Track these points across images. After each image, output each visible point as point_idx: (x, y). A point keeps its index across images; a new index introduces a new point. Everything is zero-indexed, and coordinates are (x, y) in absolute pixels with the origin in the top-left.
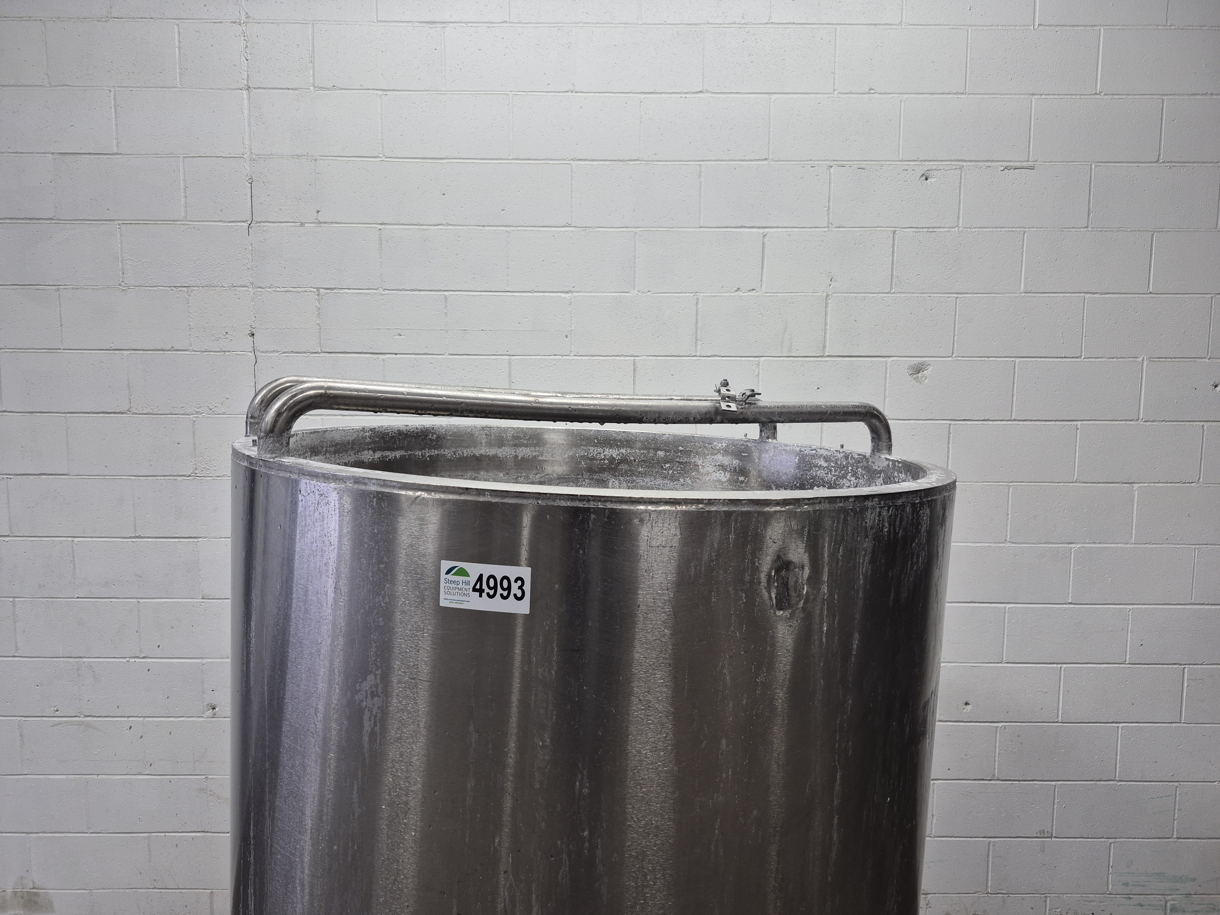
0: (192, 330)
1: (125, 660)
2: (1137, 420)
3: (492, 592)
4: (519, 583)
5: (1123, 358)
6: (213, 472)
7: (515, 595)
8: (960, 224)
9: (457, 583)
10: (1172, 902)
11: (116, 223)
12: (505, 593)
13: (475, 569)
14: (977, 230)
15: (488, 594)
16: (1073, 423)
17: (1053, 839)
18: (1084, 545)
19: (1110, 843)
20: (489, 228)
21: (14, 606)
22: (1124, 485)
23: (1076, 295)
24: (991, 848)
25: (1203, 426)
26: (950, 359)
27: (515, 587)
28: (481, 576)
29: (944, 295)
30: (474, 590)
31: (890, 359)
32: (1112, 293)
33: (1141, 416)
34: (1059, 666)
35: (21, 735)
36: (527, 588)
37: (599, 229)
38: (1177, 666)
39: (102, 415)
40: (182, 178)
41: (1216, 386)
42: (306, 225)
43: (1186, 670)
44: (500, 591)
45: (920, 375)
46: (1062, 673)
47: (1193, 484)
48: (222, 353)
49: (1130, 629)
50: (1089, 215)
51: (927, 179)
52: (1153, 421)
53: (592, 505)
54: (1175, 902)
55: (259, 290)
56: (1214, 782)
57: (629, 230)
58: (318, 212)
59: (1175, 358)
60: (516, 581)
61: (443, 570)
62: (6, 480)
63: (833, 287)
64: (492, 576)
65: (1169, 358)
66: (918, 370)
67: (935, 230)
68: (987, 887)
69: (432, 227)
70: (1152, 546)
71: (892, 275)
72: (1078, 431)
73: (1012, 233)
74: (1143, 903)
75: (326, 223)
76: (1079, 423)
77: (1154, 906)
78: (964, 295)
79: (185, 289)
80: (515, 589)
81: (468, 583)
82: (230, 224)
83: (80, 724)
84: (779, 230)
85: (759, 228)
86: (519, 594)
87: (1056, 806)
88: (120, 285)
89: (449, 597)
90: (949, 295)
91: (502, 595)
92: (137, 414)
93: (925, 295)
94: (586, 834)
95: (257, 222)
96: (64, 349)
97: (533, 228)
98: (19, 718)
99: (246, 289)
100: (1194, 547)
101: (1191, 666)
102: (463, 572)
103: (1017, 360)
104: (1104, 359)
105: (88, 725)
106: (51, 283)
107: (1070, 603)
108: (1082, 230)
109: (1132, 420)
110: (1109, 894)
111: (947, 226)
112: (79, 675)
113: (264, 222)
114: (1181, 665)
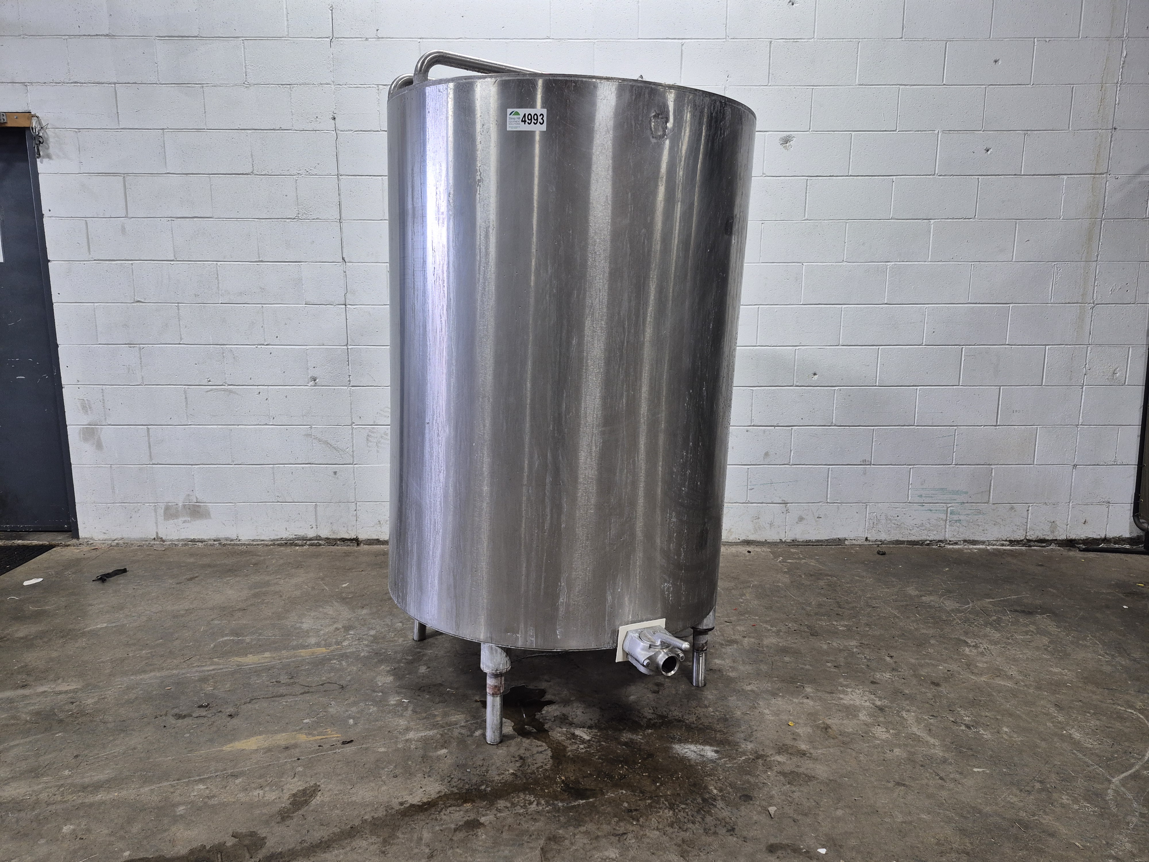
0: (294, 116)
1: (255, 346)
2: (934, 175)
3: (530, 122)
4: (542, 116)
5: (925, 131)
6: (310, 216)
7: (540, 122)
8: (815, 37)
9: (514, 119)
10: (952, 508)
11: (240, 39)
12: (535, 122)
13: (522, 111)
14: (827, 40)
15: (528, 123)
16: (890, 177)
17: (872, 466)
18: (896, 263)
19: (910, 468)
20: (494, 40)
21: (178, 309)
22: (924, 221)
23: (894, 86)
24: (830, 472)
25: (978, 179)
26: (808, 132)
27: (540, 118)
28: (525, 114)
29: (804, 87)
30: (522, 121)
31: (768, 133)
32: (918, 85)
33: (936, 172)
34: (878, 347)
35: (186, 398)
36: (545, 119)
37: (569, 40)
38: (958, 347)
39: (234, 176)
40: (285, 6)
41: (988, 151)
42: (369, 39)
43: (964, 349)
44: (533, 121)
45: (788, 144)
46: (880, 352)
47: (971, 220)
48: (314, 132)
49: (926, 321)
50: (903, 29)
51: (793, 4)
52: (945, 175)
53: (573, 79)
54: (954, 508)
55: (338, 86)
56: (982, 426)
57: (589, 41)
58: (377, 30)
59: (960, 131)
60: (540, 116)
61: (508, 113)
62: (170, 221)
63: (729, 82)
64: (530, 114)
65: (956, 131)
66: (786, 141)
67: (798, 40)
68: (827, 498)
69: (455, 40)
70: (942, 263)
71: (769, 73)
72: (894, 183)
73: (851, 42)
74: (932, 509)
75: (383, 38)
76: (894, 177)
77: (939, 510)
78: (818, 87)
79: (288, 86)
80: (540, 120)
81: (519, 118)
82: (318, 40)
83: (224, 390)
84: (692, 40)
85: (679, 39)
86: (542, 122)
87: (874, 444)
88: (244, 83)
89: (511, 126)
90: (808, 87)
91: (534, 123)
92: (258, 175)
93: (791, 87)
94: (571, 232)
95: (336, 38)
96: (207, 129)
97: (524, 40)
98: (184, 387)
99: (330, 85)
100: (971, 263)
101: (967, 347)
102: (517, 114)
103: (853, 133)
104: (912, 132)
105: (231, 391)
106: (197, 83)
107: (886, 304)
108: (898, 40)
109: (930, 175)
110: (909, 503)
111: (807, 38)
112: (223, 357)
113: (341, 38)
114: (960, 345)
